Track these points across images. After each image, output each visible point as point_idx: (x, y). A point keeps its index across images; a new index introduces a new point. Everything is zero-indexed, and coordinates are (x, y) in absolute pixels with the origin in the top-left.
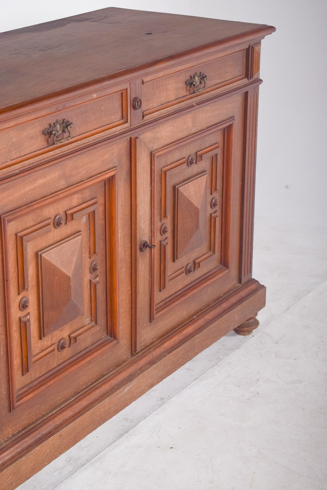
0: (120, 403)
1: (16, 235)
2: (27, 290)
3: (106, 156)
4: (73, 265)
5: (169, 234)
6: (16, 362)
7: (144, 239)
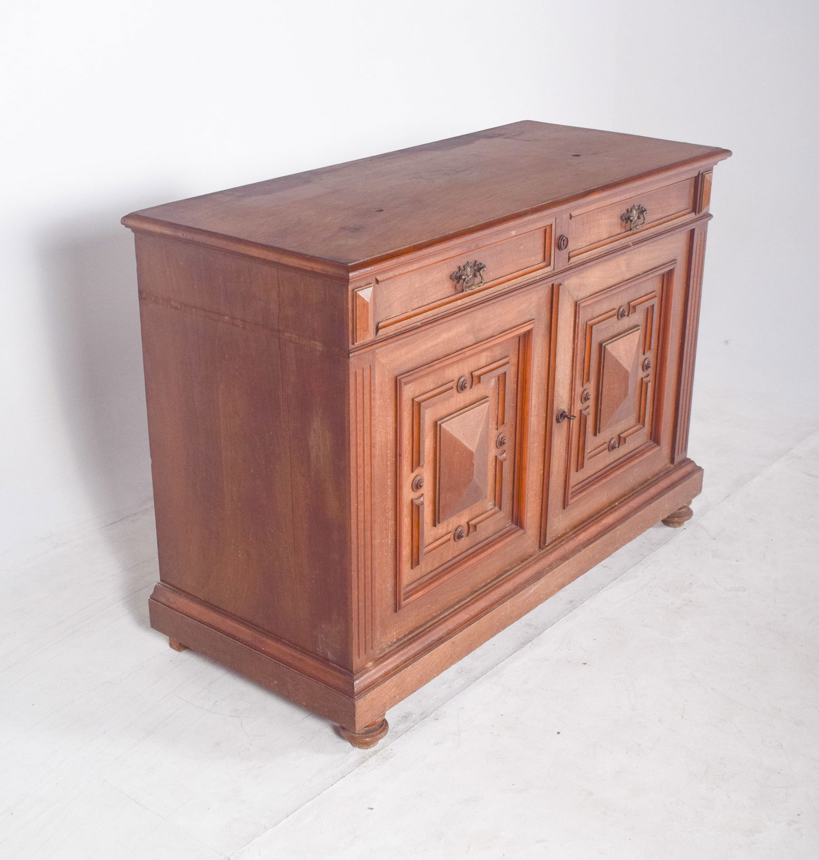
0: (525, 606)
1: (413, 400)
2: (423, 466)
3: (524, 307)
4: (478, 438)
5: (591, 402)
6: (406, 552)
7: (562, 408)
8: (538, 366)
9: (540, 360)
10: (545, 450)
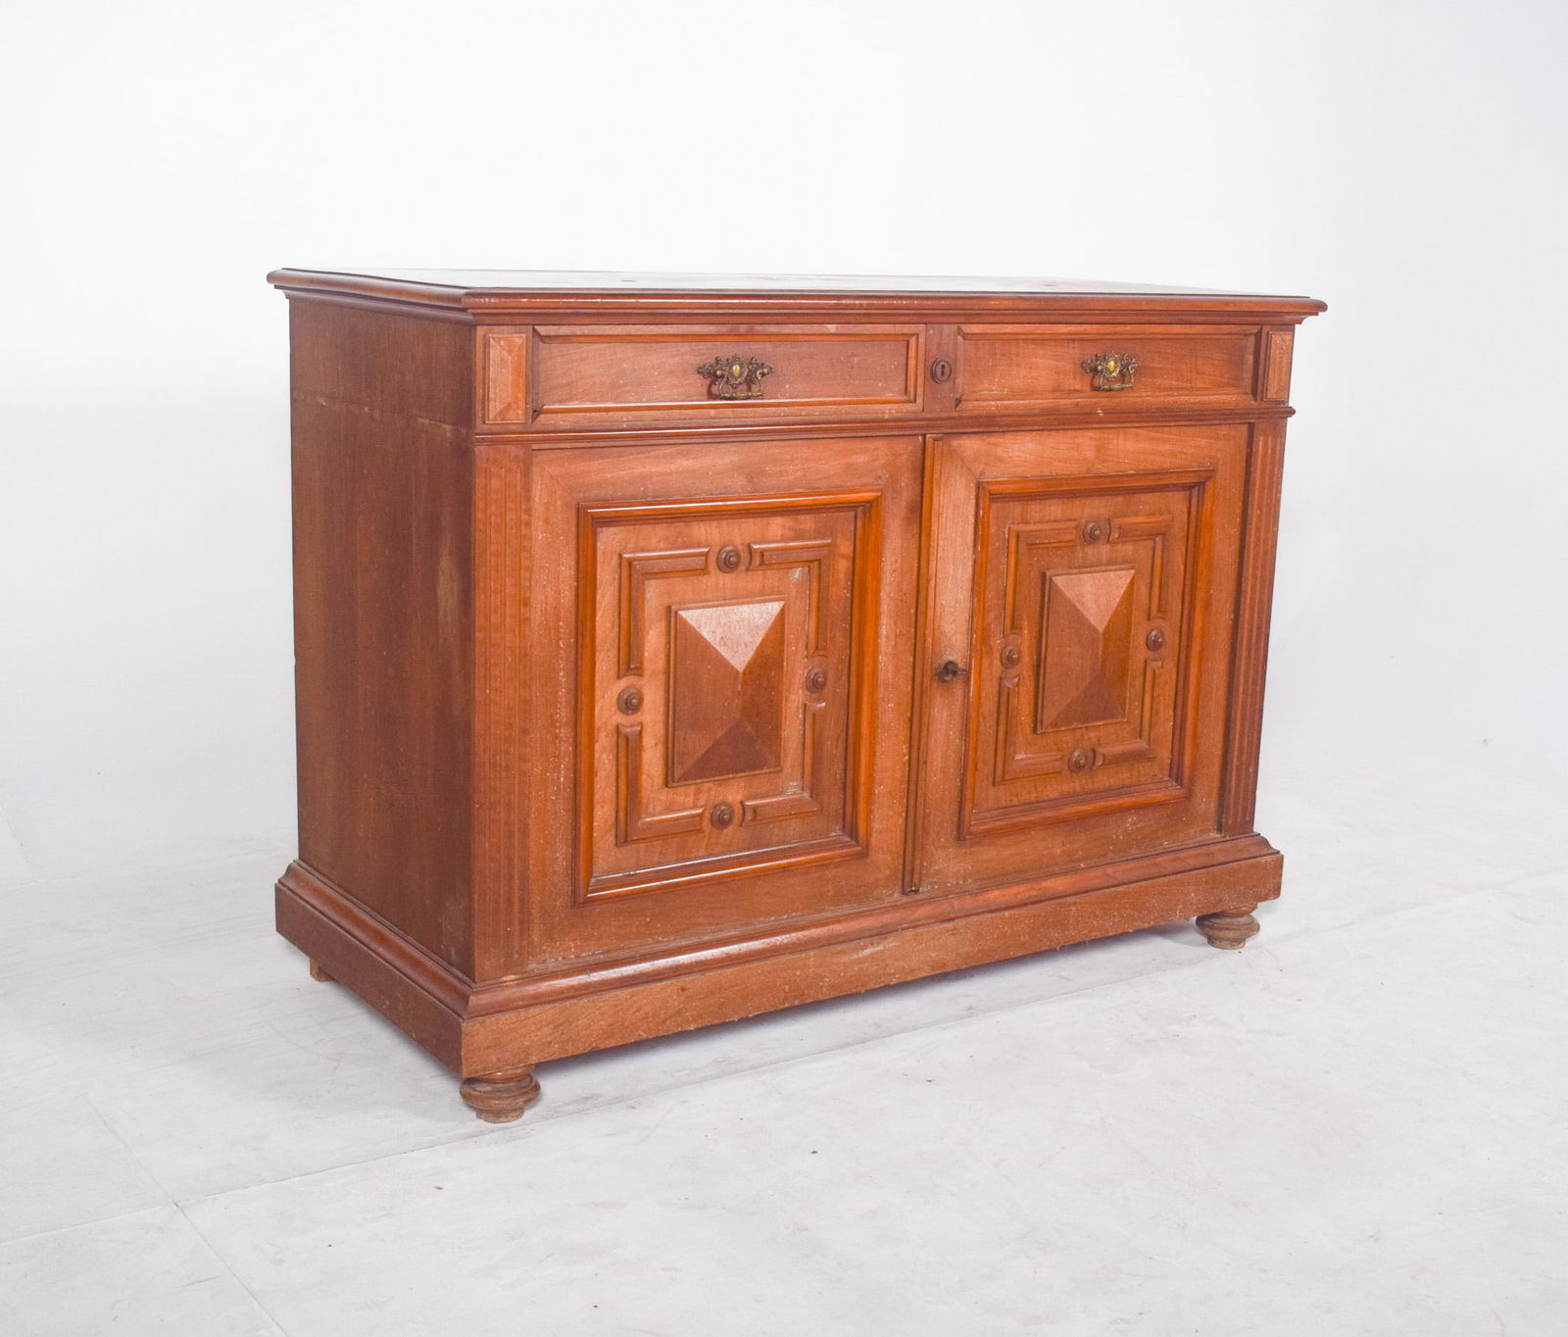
1: (620, 556)
2: (640, 675)
3: (860, 459)
4: (751, 650)
5: (1024, 669)
7: (950, 658)
8: (895, 571)
9: (899, 561)
10: (911, 720)
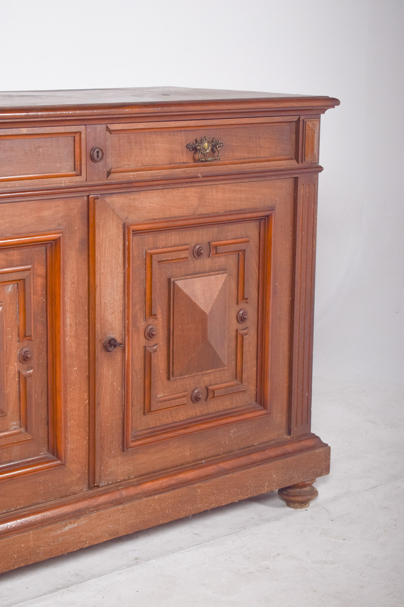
0: (56, 543)
3: (47, 213)
5: (159, 341)
7: (112, 336)
8: (73, 283)
9: (76, 277)
10: (89, 377)
